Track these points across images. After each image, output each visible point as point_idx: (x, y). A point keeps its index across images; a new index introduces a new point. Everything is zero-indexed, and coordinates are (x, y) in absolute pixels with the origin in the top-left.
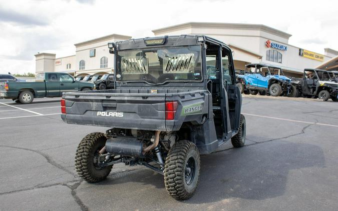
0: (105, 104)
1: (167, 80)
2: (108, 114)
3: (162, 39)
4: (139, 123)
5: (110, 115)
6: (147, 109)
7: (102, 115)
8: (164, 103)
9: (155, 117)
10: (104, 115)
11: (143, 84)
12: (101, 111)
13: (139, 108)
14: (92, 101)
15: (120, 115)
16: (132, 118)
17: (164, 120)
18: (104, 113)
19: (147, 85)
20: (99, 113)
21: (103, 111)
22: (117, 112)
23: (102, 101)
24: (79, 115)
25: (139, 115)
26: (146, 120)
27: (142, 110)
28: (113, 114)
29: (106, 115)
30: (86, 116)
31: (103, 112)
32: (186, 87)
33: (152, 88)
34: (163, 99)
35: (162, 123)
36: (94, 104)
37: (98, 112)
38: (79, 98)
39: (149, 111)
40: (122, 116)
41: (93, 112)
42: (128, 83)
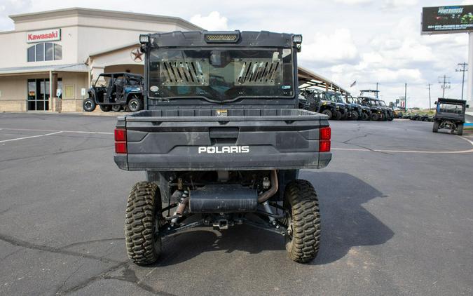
0: (215, 134)
1: (240, 95)
2: (220, 149)
3: (233, 35)
4: (278, 160)
5: (223, 151)
6: (291, 138)
7: (209, 152)
8: (318, 129)
9: (304, 150)
10: (213, 152)
11: (199, 101)
12: (207, 146)
13: (278, 137)
14: (189, 129)
15: (245, 150)
16: (264, 153)
17: (317, 153)
18: (213, 148)
19: (204, 103)
20: (200, 150)
21: (211, 145)
22: (238, 146)
23: (210, 129)
24: (159, 155)
25: (278, 148)
26: (288, 154)
27: (282, 140)
28: (229, 149)
29: (217, 152)
30: (173, 155)
31: (209, 148)
32: (268, 105)
33: (218, 107)
34: (317, 123)
35: (314, 157)
36: (194, 135)
37: (200, 148)
38: (160, 126)
39: (295, 141)
40: (248, 151)
41: (188, 148)
42: (171, 99)
